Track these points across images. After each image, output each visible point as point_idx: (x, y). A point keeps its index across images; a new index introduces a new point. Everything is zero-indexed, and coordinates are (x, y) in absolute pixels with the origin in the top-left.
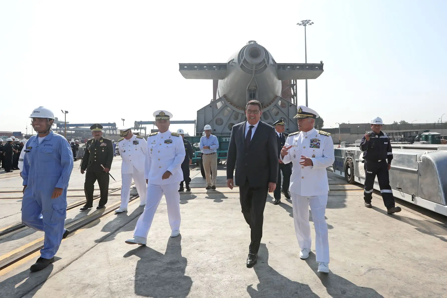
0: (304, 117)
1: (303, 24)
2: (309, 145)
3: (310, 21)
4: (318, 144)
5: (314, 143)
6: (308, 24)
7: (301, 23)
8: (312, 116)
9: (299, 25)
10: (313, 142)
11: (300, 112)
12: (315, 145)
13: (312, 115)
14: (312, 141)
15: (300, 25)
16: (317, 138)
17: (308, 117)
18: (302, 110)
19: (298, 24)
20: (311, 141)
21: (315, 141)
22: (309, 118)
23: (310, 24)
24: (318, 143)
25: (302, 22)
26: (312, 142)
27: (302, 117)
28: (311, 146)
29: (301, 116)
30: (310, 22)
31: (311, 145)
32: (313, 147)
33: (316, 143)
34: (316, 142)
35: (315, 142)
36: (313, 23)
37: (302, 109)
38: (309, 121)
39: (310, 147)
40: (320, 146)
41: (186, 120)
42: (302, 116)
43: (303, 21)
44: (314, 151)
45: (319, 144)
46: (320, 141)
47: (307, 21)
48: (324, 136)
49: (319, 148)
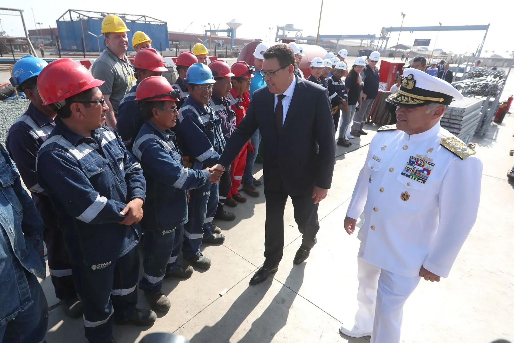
0: (418, 102)
2: (402, 169)
4: (426, 172)
5: (416, 166)
8: (442, 100)
10: (414, 163)
11: (410, 86)
12: (416, 172)
13: (440, 98)
14: (413, 160)
16: (430, 156)
17: (427, 103)
18: (415, 84)
20: (410, 161)
21: (419, 162)
22: (432, 105)
24: (425, 170)
26: (411, 163)
27: (411, 102)
28: (404, 172)
29: (408, 97)
31: (407, 171)
32: (408, 176)
33: (422, 169)
34: (423, 166)
35: (419, 165)
37: (415, 82)
38: (428, 112)
39: (403, 174)
40: (427, 177)
41: (468, 25)
42: (413, 99)
44: (408, 184)
45: (429, 173)
46: (433, 165)
48: (452, 155)
49: (424, 182)
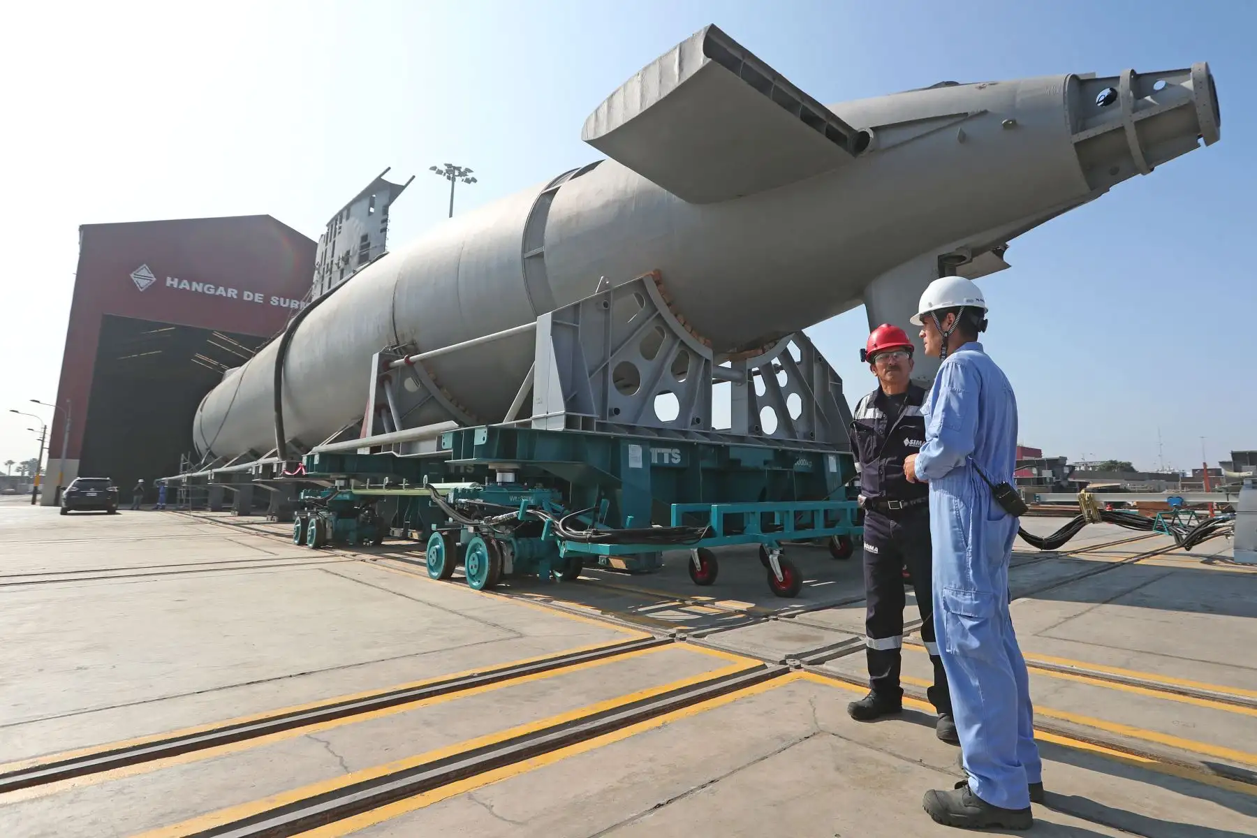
1: (447, 175)
3: (470, 171)
6: (463, 177)
7: (444, 168)
9: (437, 173)
15: (440, 172)
19: (434, 168)
23: (468, 181)
25: (446, 168)
30: (470, 176)
36: (474, 180)
43: (449, 166)
47: (459, 169)
